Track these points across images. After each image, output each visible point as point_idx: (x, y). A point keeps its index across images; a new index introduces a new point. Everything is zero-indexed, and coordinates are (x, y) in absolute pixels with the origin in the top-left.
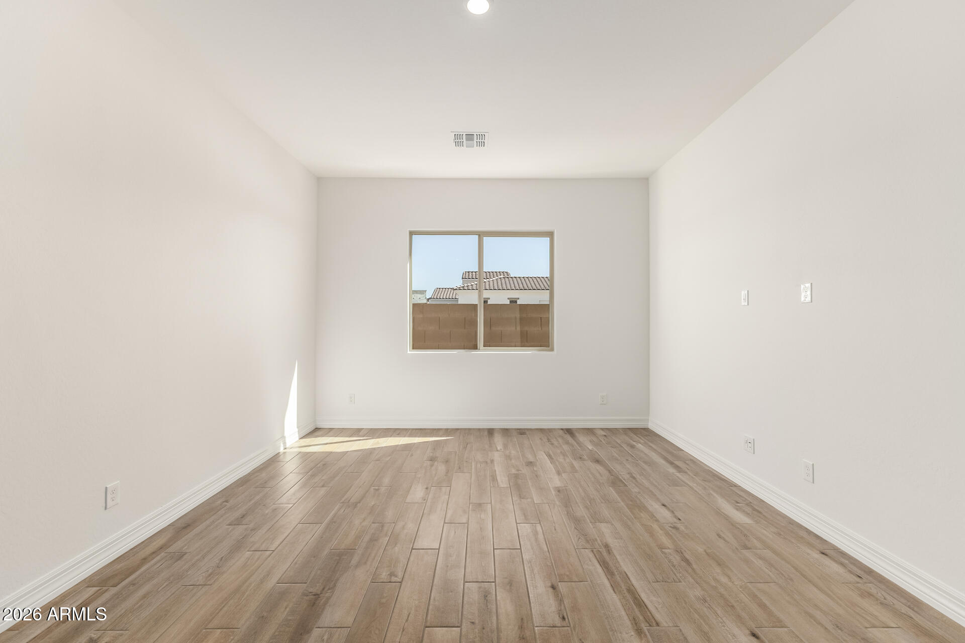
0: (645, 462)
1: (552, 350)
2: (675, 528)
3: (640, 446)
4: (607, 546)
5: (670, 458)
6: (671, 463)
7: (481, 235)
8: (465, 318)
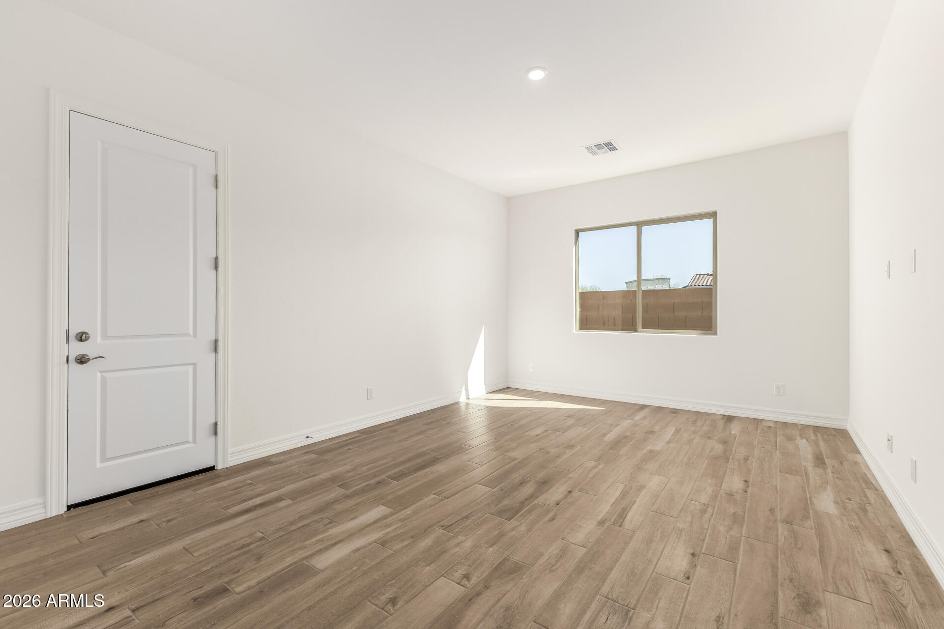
1: (715, 334)
7: (639, 225)
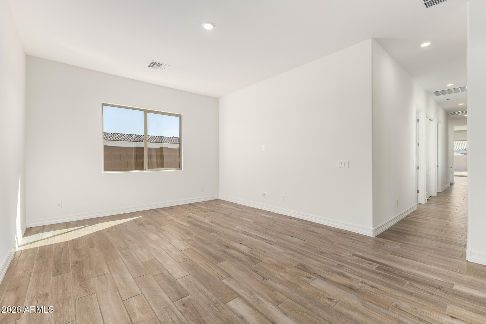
0: (229, 209)
1: (181, 169)
2: (256, 222)
3: (222, 205)
4: (243, 231)
5: (236, 206)
6: (238, 208)
7: (146, 111)
8: (121, 154)
